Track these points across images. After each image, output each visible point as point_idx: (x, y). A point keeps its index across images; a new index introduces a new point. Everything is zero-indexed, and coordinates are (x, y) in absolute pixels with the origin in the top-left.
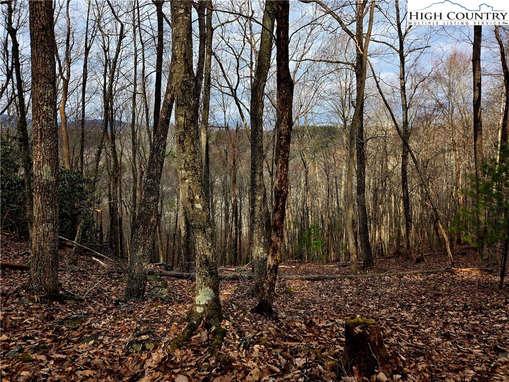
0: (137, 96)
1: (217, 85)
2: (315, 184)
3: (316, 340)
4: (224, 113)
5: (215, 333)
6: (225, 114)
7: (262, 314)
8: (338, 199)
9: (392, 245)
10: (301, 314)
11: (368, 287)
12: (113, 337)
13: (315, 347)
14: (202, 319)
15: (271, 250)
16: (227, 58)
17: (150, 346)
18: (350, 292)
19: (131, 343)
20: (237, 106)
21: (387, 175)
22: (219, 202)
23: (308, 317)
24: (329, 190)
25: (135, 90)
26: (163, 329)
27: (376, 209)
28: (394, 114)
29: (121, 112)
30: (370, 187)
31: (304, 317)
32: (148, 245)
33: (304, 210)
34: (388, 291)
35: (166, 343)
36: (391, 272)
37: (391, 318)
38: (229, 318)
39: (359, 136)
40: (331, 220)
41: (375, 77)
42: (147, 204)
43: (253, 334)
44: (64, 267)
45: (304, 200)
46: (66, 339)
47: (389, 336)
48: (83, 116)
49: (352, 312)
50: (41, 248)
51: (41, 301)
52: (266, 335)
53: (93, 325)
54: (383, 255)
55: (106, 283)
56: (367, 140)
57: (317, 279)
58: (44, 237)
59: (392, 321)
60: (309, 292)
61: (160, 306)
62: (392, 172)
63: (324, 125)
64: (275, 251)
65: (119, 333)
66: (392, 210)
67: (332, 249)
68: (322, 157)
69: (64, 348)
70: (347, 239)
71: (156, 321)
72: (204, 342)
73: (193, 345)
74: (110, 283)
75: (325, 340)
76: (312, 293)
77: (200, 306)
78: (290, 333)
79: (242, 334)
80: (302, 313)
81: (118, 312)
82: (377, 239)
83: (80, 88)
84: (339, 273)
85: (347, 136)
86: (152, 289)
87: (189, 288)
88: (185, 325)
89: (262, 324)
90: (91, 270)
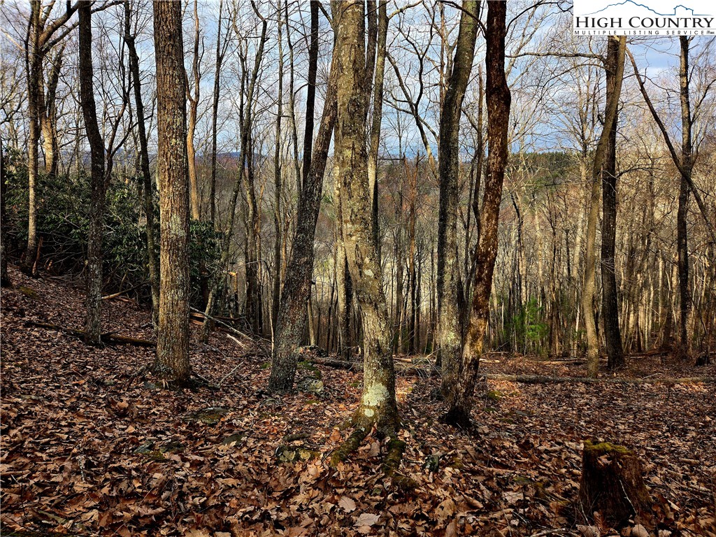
0: (283, 120)
1: (391, 99)
2: (533, 241)
3: (535, 469)
4: (398, 139)
5: (390, 446)
6: (400, 140)
7: (454, 426)
8: (569, 265)
9: (656, 336)
10: (511, 430)
11: (615, 398)
12: (259, 440)
13: (533, 479)
14: (371, 425)
15: (469, 337)
16: (406, 59)
17: (305, 455)
18: (587, 404)
19: (281, 450)
20: (418, 127)
21: (652, 227)
22: (390, 266)
23: (522, 435)
24: (555, 250)
25: (280, 112)
26: (320, 434)
27: (631, 281)
28: (667, 131)
29: (262, 142)
30: (622, 246)
31: (516, 435)
32: (297, 322)
33: (514, 279)
34: (649, 405)
35: (326, 453)
36: (653, 378)
37: (653, 446)
38: (409, 427)
39: (608, 169)
40: (557, 296)
41: (638, 76)
42: (297, 267)
43: (443, 451)
44: (194, 345)
45: (515, 265)
46: (202, 437)
47: (650, 473)
48: (215, 149)
49: (590, 433)
50: (169, 321)
51: (170, 387)
52: (462, 455)
53: (234, 421)
54: (640, 350)
55: (245, 368)
56: (621, 174)
57: (535, 382)
58: (173, 307)
59: (655, 451)
60: (522, 400)
61: (315, 404)
62: (661, 224)
63: (551, 151)
64: (475, 338)
65: (265, 434)
66: (658, 282)
67: (557, 337)
68: (545, 200)
69: (200, 448)
70: (583, 324)
71: (311, 423)
72: (376, 457)
73: (360, 459)
74: (250, 369)
75: (549, 470)
76: (527, 400)
77: (369, 407)
78: (496, 456)
79: (426, 450)
80: (513, 428)
81: (262, 407)
82: (631, 326)
83: (211, 111)
84: (569, 375)
85: (587, 168)
86: (302, 380)
87: (350, 383)
88: (349, 431)
89: (454, 440)
90: (226, 350)
